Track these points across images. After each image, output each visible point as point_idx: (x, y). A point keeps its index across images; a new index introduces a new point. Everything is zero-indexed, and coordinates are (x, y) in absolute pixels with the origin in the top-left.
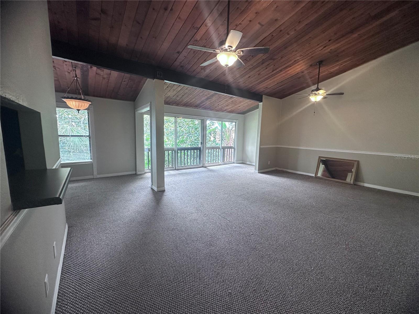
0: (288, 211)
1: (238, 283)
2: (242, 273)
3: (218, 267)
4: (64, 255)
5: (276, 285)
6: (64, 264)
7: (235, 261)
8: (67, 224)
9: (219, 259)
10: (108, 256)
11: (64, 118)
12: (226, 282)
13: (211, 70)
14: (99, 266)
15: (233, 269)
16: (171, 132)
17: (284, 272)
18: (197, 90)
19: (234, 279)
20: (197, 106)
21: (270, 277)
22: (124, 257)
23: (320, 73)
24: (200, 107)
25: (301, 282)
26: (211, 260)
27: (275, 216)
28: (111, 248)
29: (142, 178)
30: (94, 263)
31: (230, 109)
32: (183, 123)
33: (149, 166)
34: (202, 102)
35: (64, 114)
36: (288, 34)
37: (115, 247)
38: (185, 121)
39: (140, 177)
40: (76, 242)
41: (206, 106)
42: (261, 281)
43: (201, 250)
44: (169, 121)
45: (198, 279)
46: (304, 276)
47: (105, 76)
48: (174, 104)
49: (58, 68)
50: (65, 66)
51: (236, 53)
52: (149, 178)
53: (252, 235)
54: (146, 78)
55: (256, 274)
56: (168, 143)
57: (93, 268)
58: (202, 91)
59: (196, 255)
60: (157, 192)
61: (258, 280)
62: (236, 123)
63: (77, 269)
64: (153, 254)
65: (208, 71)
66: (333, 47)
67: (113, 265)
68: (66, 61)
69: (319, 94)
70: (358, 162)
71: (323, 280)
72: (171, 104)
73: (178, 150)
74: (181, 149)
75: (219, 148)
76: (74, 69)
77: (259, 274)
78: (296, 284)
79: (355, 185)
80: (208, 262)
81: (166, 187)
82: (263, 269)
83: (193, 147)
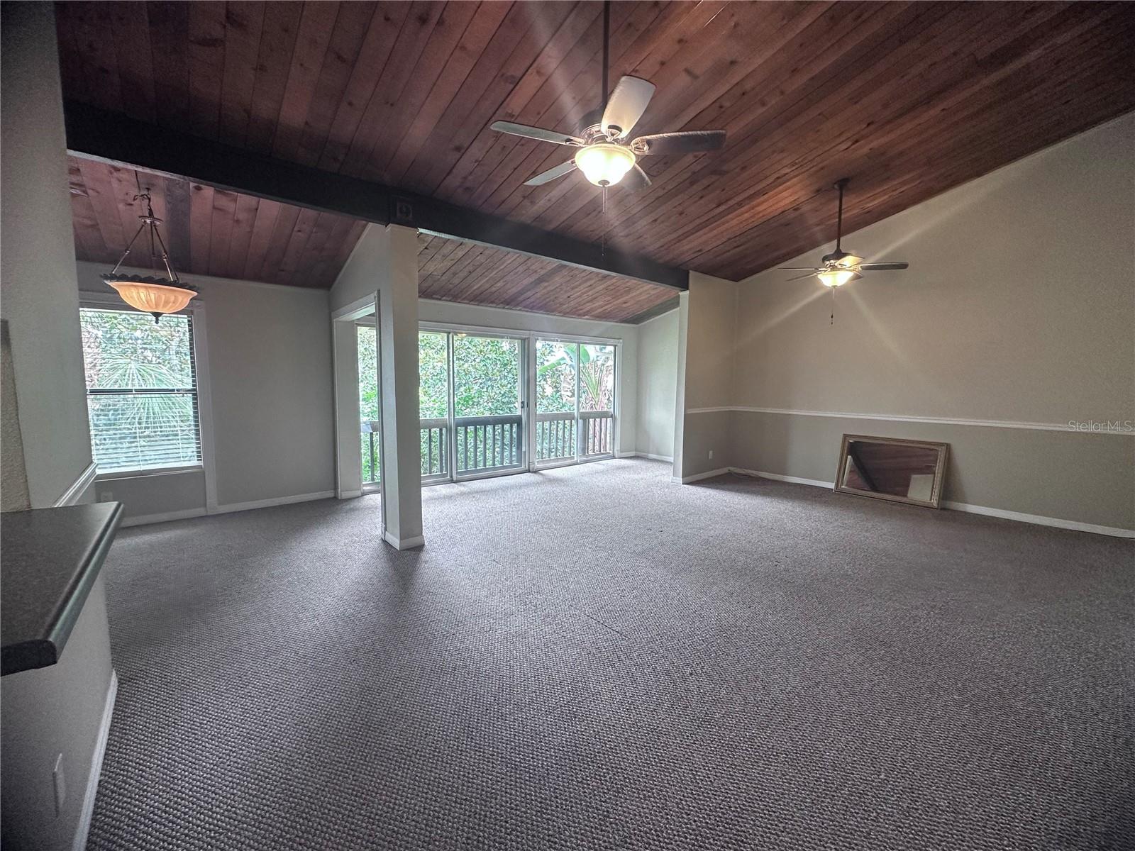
0: (782, 594)
1: (672, 844)
2: (678, 807)
3: (604, 793)
4: (99, 785)
5: (787, 842)
6: (97, 820)
7: (652, 765)
8: (114, 673)
9: (602, 765)
10: (249, 779)
11: (119, 337)
12: (633, 845)
13: (549, 200)
14: (219, 816)
15: (649, 797)
16: (436, 374)
17: (801, 793)
18: (509, 255)
19: (656, 831)
20: (510, 302)
21: (765, 814)
22: (304, 777)
23: (843, 211)
24: (518, 305)
25: (857, 827)
26: (581, 770)
27: (748, 612)
28: (261, 746)
29: (353, 510)
30: (201, 807)
31: (598, 308)
32: (469, 348)
33: (373, 475)
34: (522, 289)
35: (119, 327)
36: (763, 104)
37: (273, 741)
38: (473, 344)
39: (348, 507)
40: (143, 735)
41: (533, 302)
42: (738, 831)
43: (544, 736)
44: (428, 345)
45: (543, 839)
46: (864, 803)
47: (242, 216)
48: (444, 296)
49: (93, 190)
50: (115, 184)
51: (630, 147)
52: (376, 508)
53: (691, 674)
54: (364, 222)
55: (721, 808)
56: (428, 406)
57: (198, 826)
58: (522, 260)
59: (533, 754)
60: (401, 550)
61: (729, 828)
62: (615, 346)
63: (141, 835)
64: (396, 761)
65: (541, 204)
66: (877, 142)
67: (266, 808)
68: (117, 169)
69: (842, 267)
70: (948, 446)
71: (920, 814)
72: (434, 296)
73: (457, 425)
74: (466, 423)
75: (571, 417)
76: (146, 192)
77: (730, 807)
78: (846, 833)
79: (943, 509)
80: (572, 776)
81: (428, 534)
82: (740, 788)
83: (497, 415)
